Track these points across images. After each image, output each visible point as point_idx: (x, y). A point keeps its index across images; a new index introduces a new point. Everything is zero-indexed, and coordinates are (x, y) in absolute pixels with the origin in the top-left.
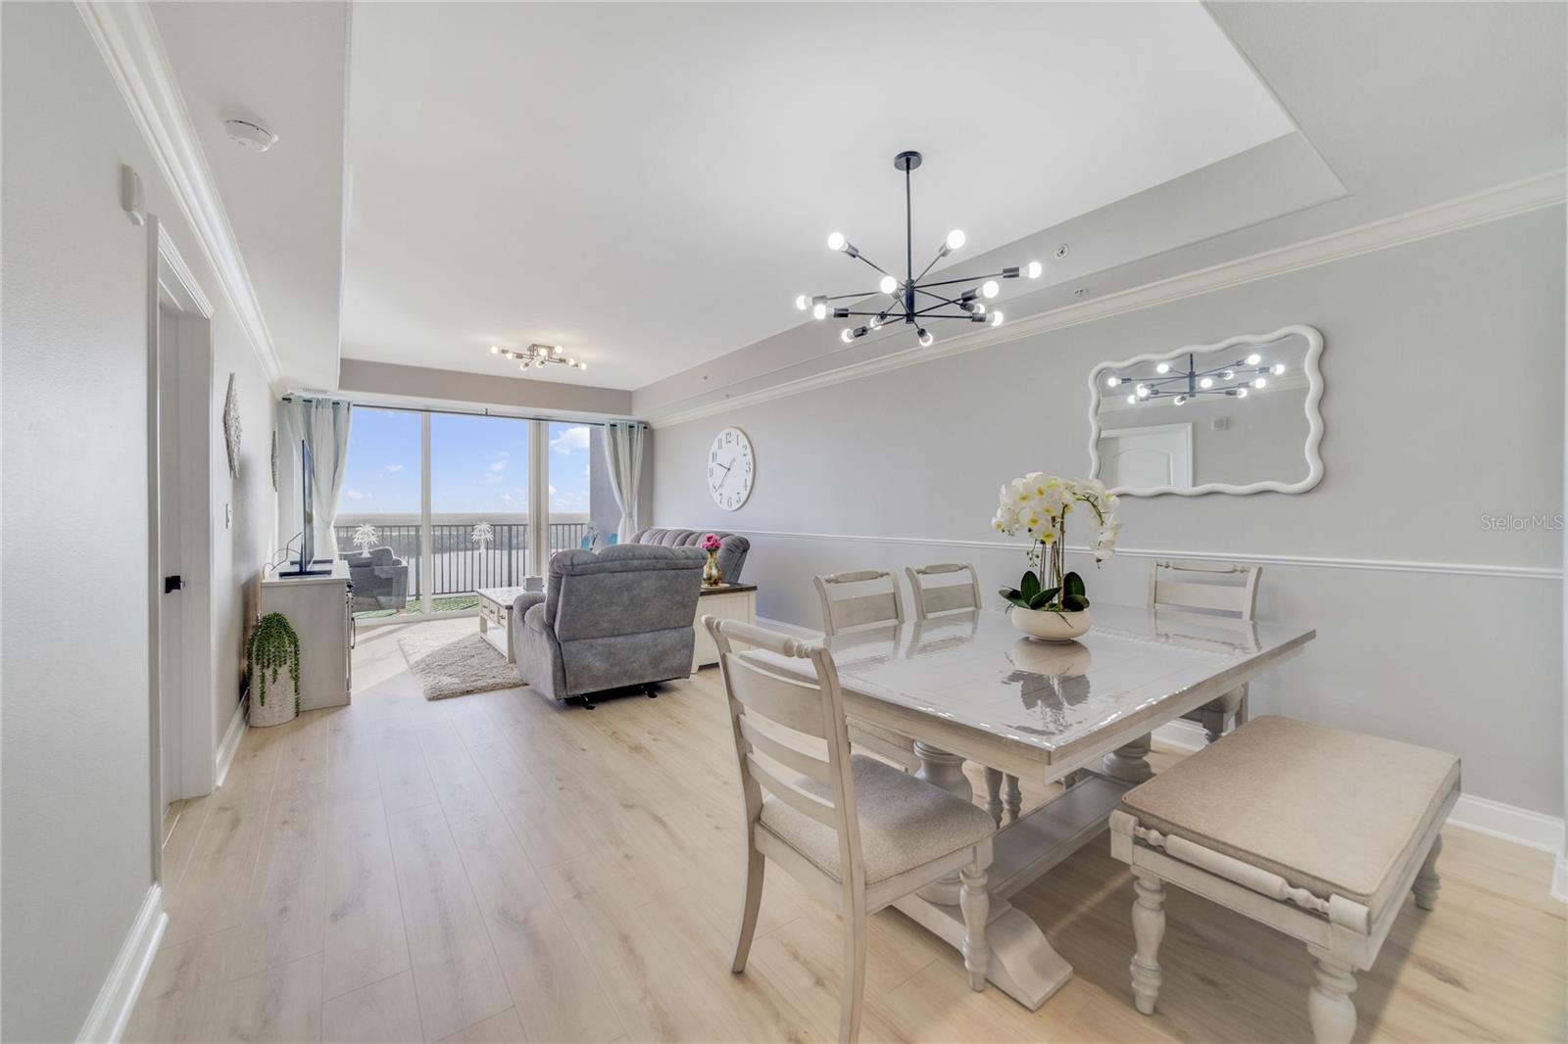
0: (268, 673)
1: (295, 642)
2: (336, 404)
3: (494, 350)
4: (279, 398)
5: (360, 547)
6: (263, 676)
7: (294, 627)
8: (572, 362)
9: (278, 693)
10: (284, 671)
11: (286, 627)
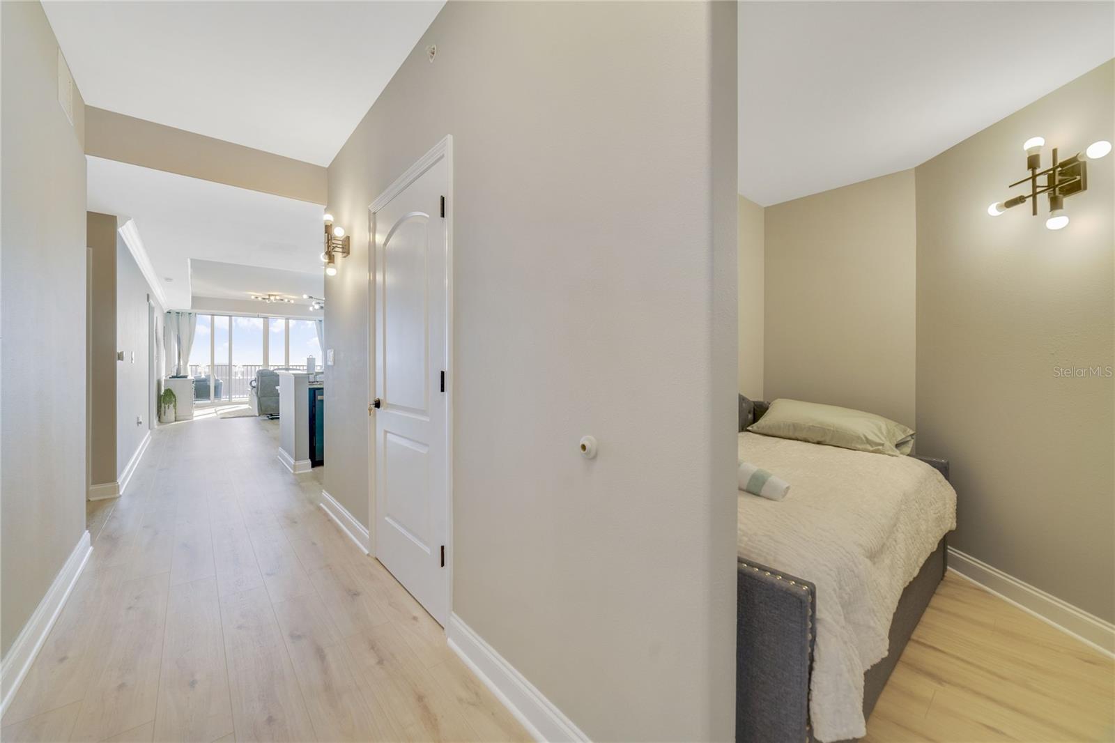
0: (167, 406)
1: (174, 396)
2: (190, 314)
3: (253, 297)
4: (165, 312)
5: (200, 373)
6: (165, 407)
7: (175, 393)
8: (286, 300)
9: (170, 413)
10: (171, 406)
11: (172, 392)
